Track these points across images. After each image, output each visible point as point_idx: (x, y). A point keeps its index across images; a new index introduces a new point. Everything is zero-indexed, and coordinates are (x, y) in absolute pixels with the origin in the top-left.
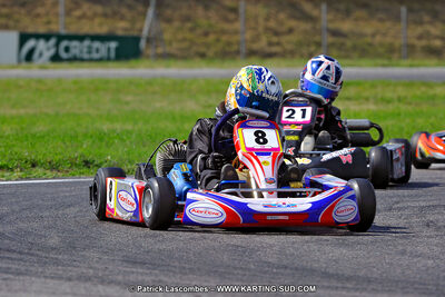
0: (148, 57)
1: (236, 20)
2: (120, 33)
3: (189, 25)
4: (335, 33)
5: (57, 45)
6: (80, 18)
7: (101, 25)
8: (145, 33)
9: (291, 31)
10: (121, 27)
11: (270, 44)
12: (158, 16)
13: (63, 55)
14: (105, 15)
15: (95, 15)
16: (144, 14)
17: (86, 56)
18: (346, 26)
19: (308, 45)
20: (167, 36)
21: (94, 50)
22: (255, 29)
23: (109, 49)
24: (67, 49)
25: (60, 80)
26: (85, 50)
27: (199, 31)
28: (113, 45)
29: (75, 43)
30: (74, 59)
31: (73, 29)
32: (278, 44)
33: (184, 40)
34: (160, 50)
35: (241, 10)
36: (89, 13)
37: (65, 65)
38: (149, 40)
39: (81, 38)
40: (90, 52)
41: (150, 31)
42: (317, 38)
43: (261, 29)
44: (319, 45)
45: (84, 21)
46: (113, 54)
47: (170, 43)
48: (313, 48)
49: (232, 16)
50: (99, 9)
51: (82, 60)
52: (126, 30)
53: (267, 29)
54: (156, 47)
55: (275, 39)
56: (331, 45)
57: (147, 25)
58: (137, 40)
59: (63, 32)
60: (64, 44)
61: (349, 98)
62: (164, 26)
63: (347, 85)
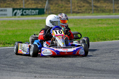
0: (46, 14)
1: (69, 4)
2: (39, 8)
3: (57, 5)
4: (95, 7)
5: (23, 11)
7: (34, 6)
8: (46, 8)
9: (84, 6)
10: (39, 6)
11: (79, 10)
12: (49, 3)
13: (24, 14)
14: (35, 3)
15: (32, 3)
16: (45, 3)
17: (30, 14)
18: (98, 5)
19: (89, 10)
20: (51, 8)
21: (32, 12)
22: (74, 6)
23: (36, 12)
24: (25, 12)
25: (23, 20)
26: (30, 12)
27: (60, 7)
28: (37, 11)
29: (27, 11)
30: (27, 15)
31: (27, 7)
32: (81, 10)
33: (56, 9)
34: (50, 12)
35: (71, 1)
36: (31, 3)
37: (25, 16)
38: (47, 9)
39: (29, 9)
40: (31, 13)
41: (47, 7)
42: (91, 8)
43: (76, 6)
44: (91, 10)
45: (29, 5)
46: (37, 13)
47: (52, 10)
48: (90, 11)
49: (68, 3)
51: (29, 15)
52: (40, 7)
53: (78, 6)
54: (49, 11)
55: (80, 9)
56: (94, 10)
58: (44, 9)
59: (24, 8)
60: (24, 11)
61: (99, 24)
62: (50, 6)
63: (98, 20)
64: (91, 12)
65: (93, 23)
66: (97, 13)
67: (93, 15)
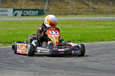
1: (68, 5)
3: (56, 7)
4: (94, 8)
5: (23, 12)
6: (29, 5)
7: (34, 7)
8: (45, 9)
9: (82, 8)
10: (39, 7)
11: (77, 11)
12: (48, 4)
13: (25, 14)
14: (35, 4)
15: (32, 4)
16: (45, 4)
17: (30, 14)
18: (96, 6)
19: (87, 11)
20: (51, 9)
21: (32, 13)
22: (73, 7)
23: (36, 13)
24: (25, 13)
25: (24, 21)
26: (30, 13)
27: (59, 8)
28: (37, 12)
29: (27, 11)
31: (27, 8)
32: (79, 11)
33: (55, 10)
35: (70, 3)
37: (25, 17)
38: (46, 11)
39: (29, 10)
40: (31, 14)
42: (89, 10)
43: (75, 7)
44: (89, 11)
46: (37, 14)
47: (52, 11)
48: (88, 12)
49: (67, 4)
50: (33, 3)
52: (40, 8)
53: (76, 8)
54: (48, 12)
55: (78, 10)
56: (92, 12)
57: (46, 7)
58: (43, 10)
59: (24, 8)
60: (25, 11)
61: (97, 25)
62: (50, 7)
63: (97, 21)
64: (89, 14)
65: (91, 24)
66: (95, 14)
67: (91, 17)
